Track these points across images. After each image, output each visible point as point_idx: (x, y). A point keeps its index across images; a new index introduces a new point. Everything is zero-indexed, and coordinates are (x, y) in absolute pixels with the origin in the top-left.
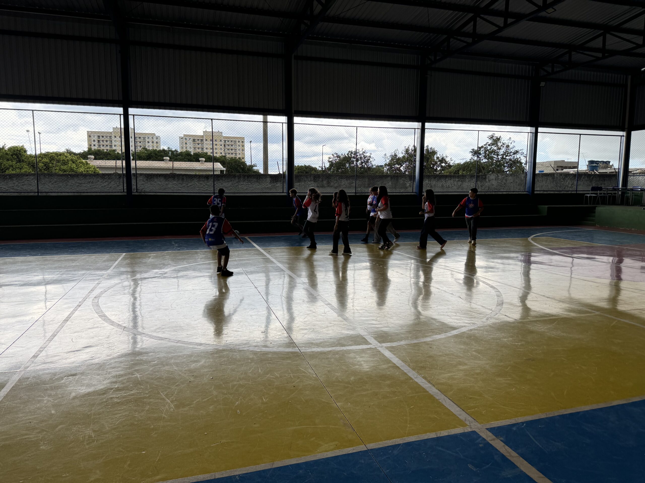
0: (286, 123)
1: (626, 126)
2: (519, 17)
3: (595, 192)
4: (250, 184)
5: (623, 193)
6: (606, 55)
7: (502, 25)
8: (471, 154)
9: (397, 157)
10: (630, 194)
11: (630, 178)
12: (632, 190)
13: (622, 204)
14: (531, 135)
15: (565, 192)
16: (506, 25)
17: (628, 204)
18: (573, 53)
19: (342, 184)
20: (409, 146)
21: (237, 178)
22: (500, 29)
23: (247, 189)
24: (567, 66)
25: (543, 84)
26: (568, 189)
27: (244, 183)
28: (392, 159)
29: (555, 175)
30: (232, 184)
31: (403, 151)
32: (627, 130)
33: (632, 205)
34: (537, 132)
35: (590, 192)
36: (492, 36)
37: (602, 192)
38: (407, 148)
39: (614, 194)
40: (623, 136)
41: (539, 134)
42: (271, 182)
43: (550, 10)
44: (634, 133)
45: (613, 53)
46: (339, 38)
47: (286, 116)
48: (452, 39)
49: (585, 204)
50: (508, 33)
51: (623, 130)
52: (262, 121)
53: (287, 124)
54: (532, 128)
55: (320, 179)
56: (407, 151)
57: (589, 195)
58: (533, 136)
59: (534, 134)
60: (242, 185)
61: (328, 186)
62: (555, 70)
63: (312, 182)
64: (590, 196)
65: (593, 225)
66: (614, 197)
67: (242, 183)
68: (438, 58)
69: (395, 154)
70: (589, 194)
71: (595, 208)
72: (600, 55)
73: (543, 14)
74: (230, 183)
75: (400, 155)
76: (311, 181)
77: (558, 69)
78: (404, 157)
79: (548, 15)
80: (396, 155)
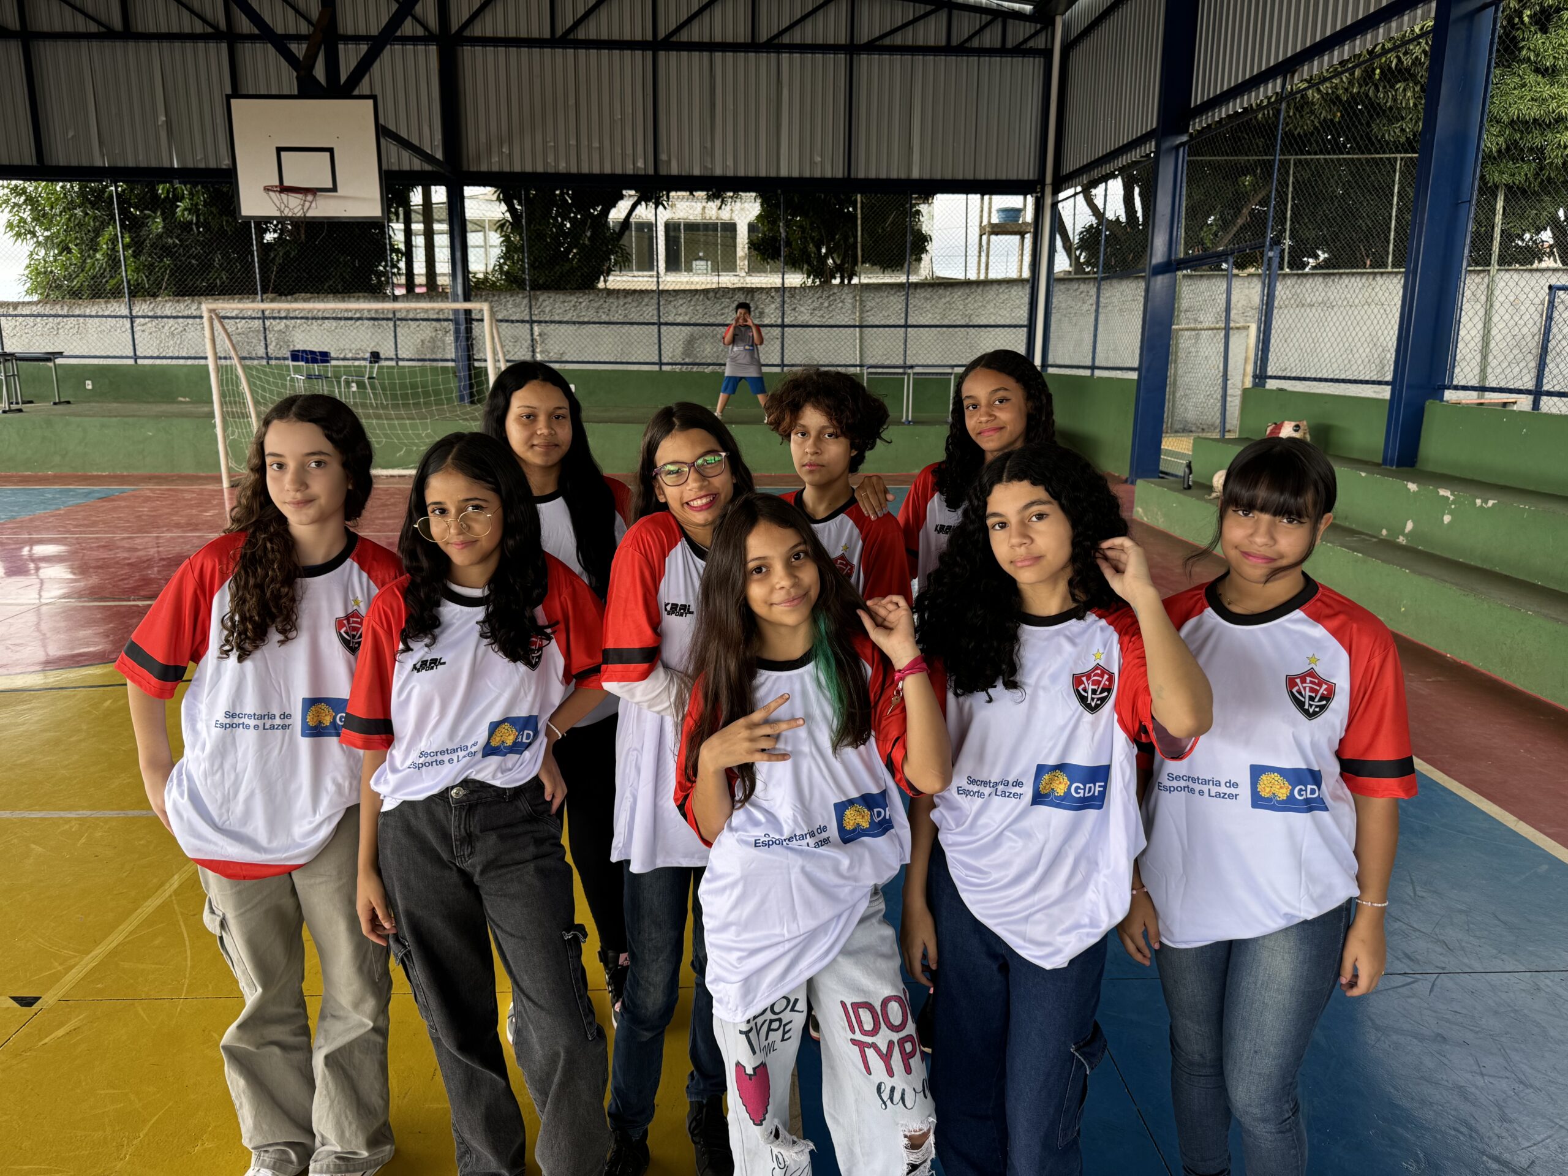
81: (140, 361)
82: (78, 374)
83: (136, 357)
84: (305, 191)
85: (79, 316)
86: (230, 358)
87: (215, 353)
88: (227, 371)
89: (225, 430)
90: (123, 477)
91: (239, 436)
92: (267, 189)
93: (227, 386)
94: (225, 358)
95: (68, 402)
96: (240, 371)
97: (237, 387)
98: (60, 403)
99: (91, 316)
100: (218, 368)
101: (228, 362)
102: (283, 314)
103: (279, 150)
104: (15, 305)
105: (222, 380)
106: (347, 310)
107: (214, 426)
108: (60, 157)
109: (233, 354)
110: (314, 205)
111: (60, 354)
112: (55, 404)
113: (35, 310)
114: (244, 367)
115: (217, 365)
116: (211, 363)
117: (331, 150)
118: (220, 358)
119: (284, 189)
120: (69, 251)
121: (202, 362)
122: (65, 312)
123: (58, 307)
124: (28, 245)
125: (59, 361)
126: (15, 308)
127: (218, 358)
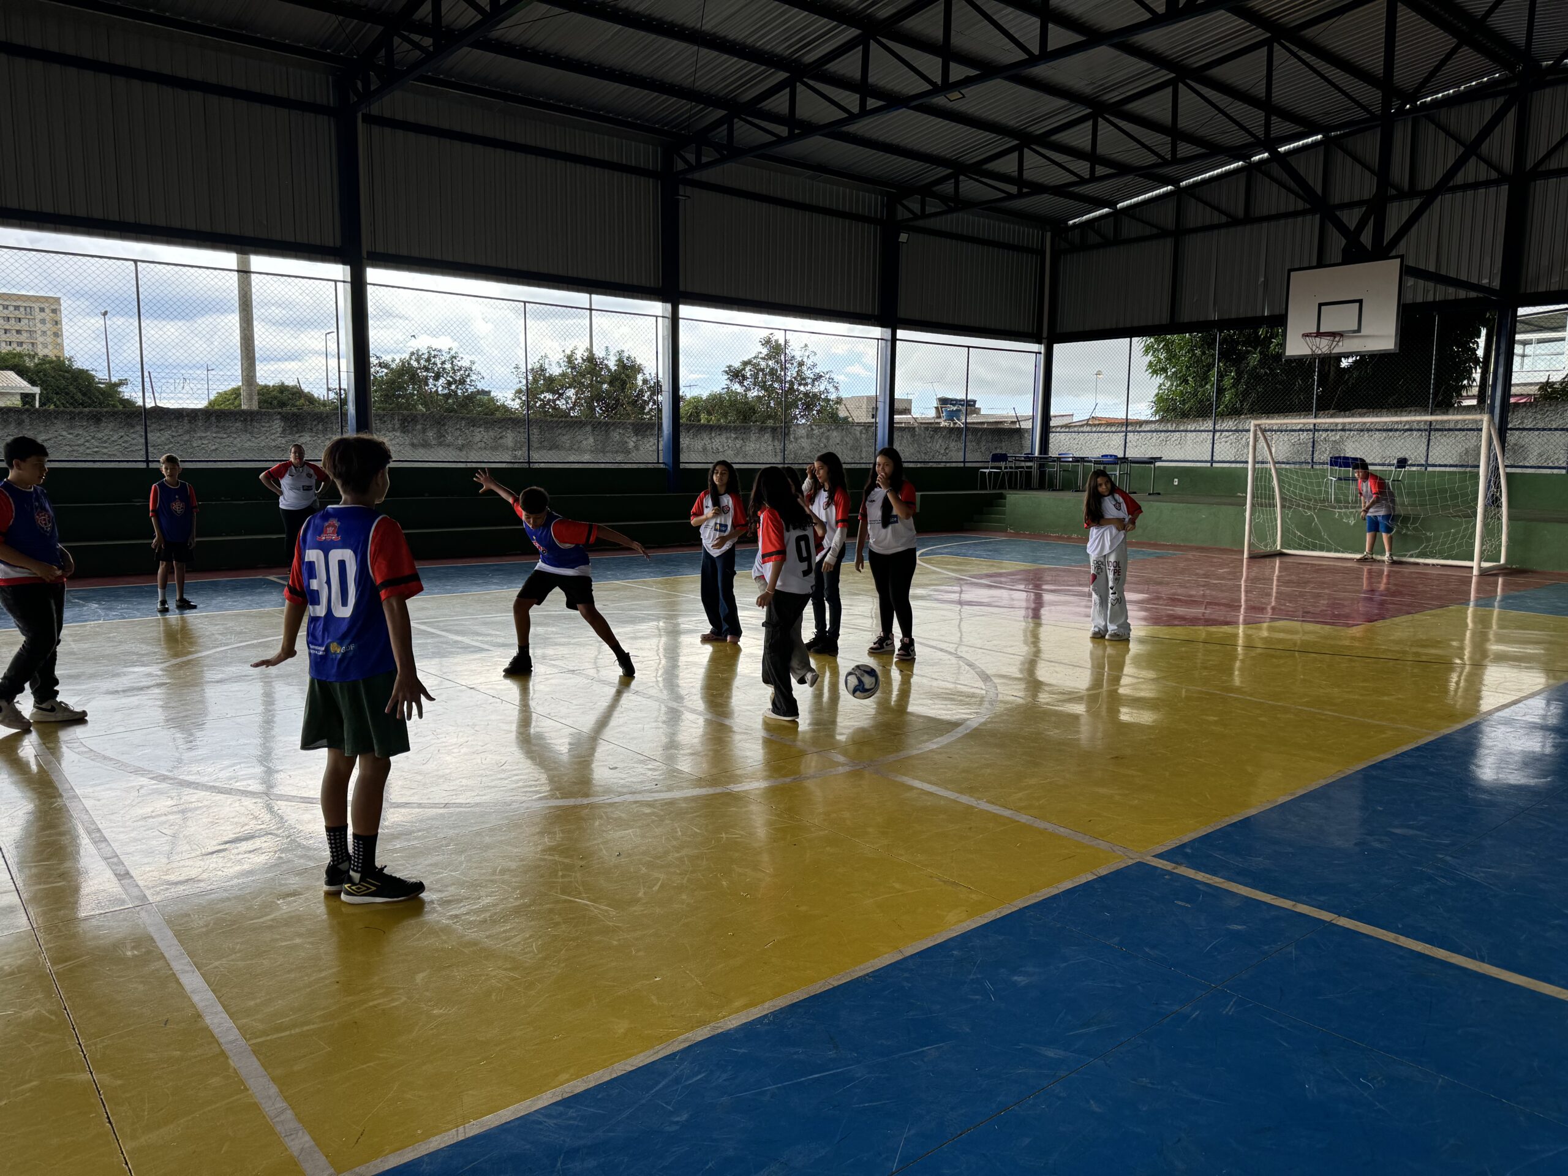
0: (344, 282)
1: (1045, 334)
2: (894, 101)
3: (997, 464)
4: (225, 436)
5: (1041, 466)
6: (1025, 190)
7: (856, 110)
8: (726, 377)
9: (547, 375)
10: (1055, 468)
11: (1052, 437)
12: (1059, 459)
13: (1041, 487)
14: (884, 345)
15: (935, 465)
16: (864, 112)
17: (1052, 487)
18: (962, 178)
19: (477, 439)
20: (576, 348)
21: (186, 421)
22: (852, 118)
23: (216, 449)
24: (952, 205)
25: (903, 237)
26: (940, 458)
27: (209, 433)
28: (535, 381)
29: (917, 429)
30: (173, 437)
31: (561, 361)
32: (1045, 341)
33: (1059, 490)
34: (894, 340)
35: (990, 464)
36: (833, 130)
37: (1009, 464)
38: (568, 352)
39: (1027, 467)
40: (1040, 353)
41: (898, 342)
42: (284, 430)
43: (955, 95)
44: (1057, 347)
45: (1038, 188)
46: (476, 85)
47: (344, 263)
48: (736, 120)
49: (981, 489)
50: (862, 127)
51: (1040, 343)
52: (236, 268)
53: (349, 286)
54: (885, 329)
55: (419, 427)
56: (570, 359)
57: (987, 471)
58: (886, 346)
59: (889, 344)
60: (201, 438)
61: (440, 444)
62: (929, 210)
63: (398, 434)
64: (990, 473)
65: (1003, 530)
66: (1029, 474)
67: (204, 435)
68: (704, 160)
69: (541, 366)
70: (987, 468)
71: (1002, 497)
72: (1013, 189)
73: (940, 100)
74: (167, 434)
75: (555, 370)
76: (394, 430)
77: (933, 210)
78: (564, 375)
79: (950, 105)
80: (542, 369)
81: (1215, 465)
82: (1170, 473)
83: (1212, 461)
84: (1333, 335)
85: (1182, 431)
86: (1266, 463)
87: (1254, 457)
88: (1262, 473)
89: (1252, 514)
90: (1180, 546)
91: (1264, 521)
92: (1305, 335)
93: (1261, 481)
94: (1262, 463)
95: (1159, 494)
96: (1273, 471)
97: (1269, 483)
98: (1153, 494)
99: (1191, 431)
100: (1254, 469)
101: (1265, 466)
102: (1340, 427)
103: (1320, 305)
104: (1141, 423)
105: (1257, 477)
106: (1397, 422)
107: (1245, 511)
108: (1186, 317)
109: (1270, 459)
110: (1341, 344)
111: (1159, 459)
112: (1150, 494)
113: (1153, 427)
114: (1276, 470)
115: (1254, 466)
116: (1250, 466)
117: (1360, 302)
118: (1258, 463)
119: (1319, 334)
120: (1186, 382)
121: (1245, 465)
122: (1173, 428)
123: (1169, 425)
124: (1159, 379)
125: (1158, 464)
126: (1140, 426)
127: (1255, 462)
